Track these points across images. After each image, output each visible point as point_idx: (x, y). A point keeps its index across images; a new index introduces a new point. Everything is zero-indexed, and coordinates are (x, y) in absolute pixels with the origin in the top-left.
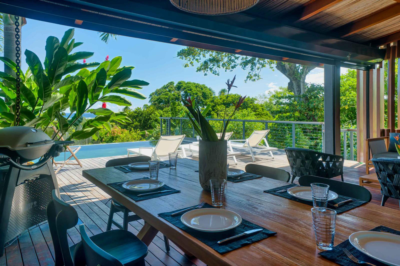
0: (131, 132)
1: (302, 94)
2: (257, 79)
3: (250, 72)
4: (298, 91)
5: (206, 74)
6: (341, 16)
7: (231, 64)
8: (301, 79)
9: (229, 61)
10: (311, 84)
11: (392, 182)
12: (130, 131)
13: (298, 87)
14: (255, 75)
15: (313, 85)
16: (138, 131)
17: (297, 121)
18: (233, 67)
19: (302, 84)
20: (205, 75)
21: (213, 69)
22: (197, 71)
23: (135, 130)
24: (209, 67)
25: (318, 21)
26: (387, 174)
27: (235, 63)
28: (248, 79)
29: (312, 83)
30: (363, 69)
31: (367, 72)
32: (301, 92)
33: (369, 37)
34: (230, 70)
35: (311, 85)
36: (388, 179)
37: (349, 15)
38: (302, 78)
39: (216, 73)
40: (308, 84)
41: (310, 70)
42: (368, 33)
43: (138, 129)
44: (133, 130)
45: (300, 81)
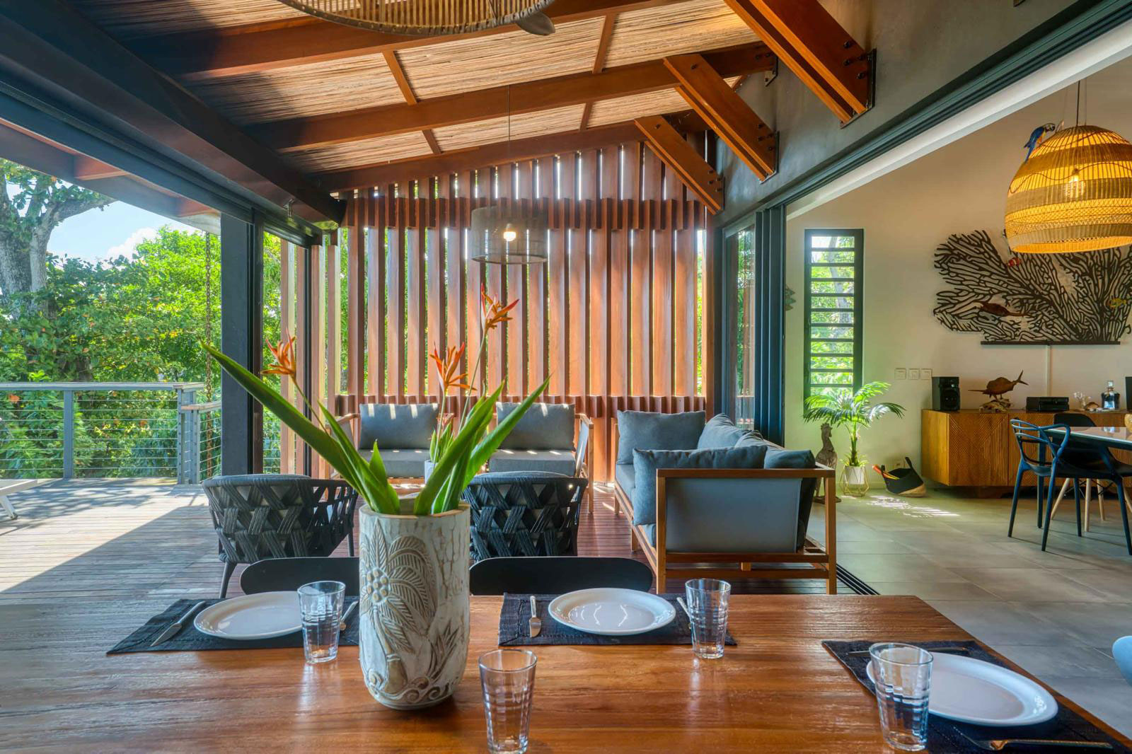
1: (35, 287)
4: (17, 278)
6: (296, 96)
8: (30, 239)
10: (68, 260)
11: (501, 526)
13: (17, 265)
15: (73, 266)
17: (14, 380)
19: (34, 257)
25: (237, 89)
26: (496, 510)
29: (71, 256)
30: (297, 241)
31: (306, 251)
32: (29, 282)
33: (320, 164)
35: (65, 262)
36: (494, 524)
37: (315, 98)
38: (34, 237)
40: (57, 257)
41: (69, 215)
42: (322, 154)
45: (24, 245)
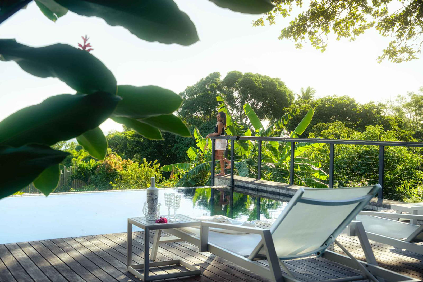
0: (142, 165)
2: (407, 60)
3: (394, 42)
5: (301, 46)
7: (354, 24)
9: (350, 18)
12: (140, 164)
14: (404, 50)
16: (156, 164)
18: (357, 32)
20: (298, 46)
21: (316, 33)
22: (282, 37)
23: (151, 162)
24: (309, 29)
27: (363, 23)
28: (388, 56)
34: (349, 38)
39: (320, 45)
43: (156, 161)
44: (146, 163)
